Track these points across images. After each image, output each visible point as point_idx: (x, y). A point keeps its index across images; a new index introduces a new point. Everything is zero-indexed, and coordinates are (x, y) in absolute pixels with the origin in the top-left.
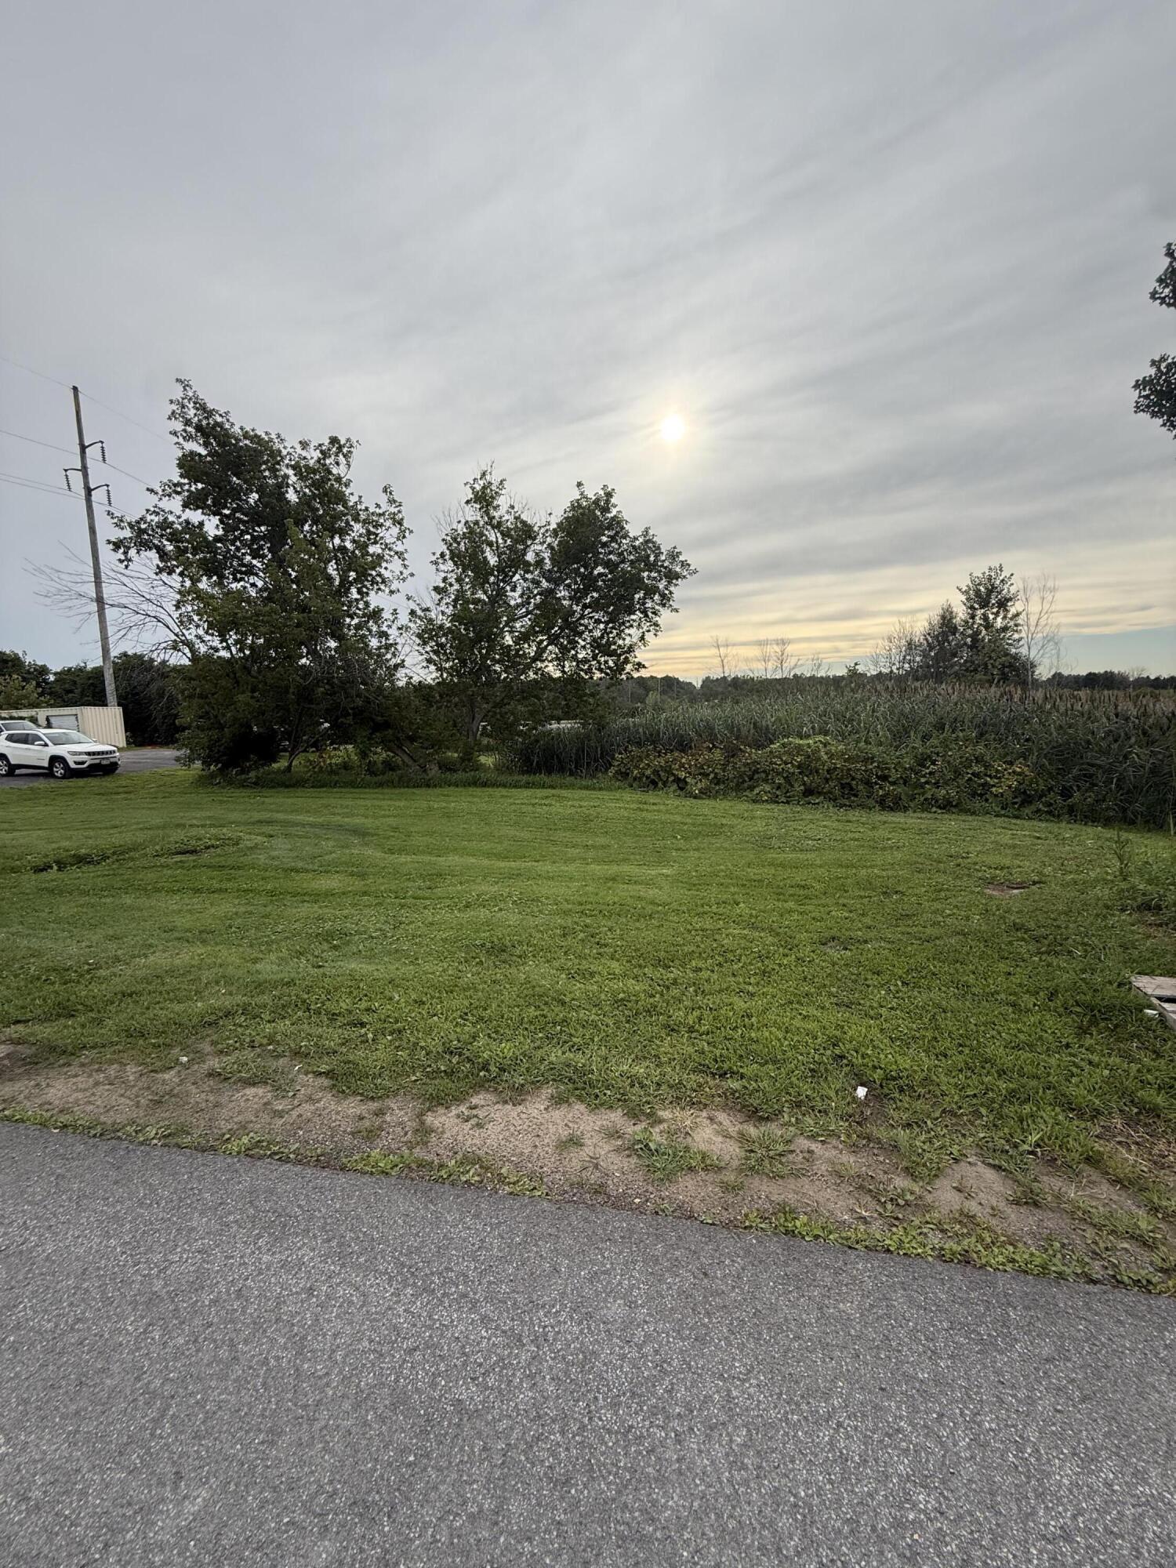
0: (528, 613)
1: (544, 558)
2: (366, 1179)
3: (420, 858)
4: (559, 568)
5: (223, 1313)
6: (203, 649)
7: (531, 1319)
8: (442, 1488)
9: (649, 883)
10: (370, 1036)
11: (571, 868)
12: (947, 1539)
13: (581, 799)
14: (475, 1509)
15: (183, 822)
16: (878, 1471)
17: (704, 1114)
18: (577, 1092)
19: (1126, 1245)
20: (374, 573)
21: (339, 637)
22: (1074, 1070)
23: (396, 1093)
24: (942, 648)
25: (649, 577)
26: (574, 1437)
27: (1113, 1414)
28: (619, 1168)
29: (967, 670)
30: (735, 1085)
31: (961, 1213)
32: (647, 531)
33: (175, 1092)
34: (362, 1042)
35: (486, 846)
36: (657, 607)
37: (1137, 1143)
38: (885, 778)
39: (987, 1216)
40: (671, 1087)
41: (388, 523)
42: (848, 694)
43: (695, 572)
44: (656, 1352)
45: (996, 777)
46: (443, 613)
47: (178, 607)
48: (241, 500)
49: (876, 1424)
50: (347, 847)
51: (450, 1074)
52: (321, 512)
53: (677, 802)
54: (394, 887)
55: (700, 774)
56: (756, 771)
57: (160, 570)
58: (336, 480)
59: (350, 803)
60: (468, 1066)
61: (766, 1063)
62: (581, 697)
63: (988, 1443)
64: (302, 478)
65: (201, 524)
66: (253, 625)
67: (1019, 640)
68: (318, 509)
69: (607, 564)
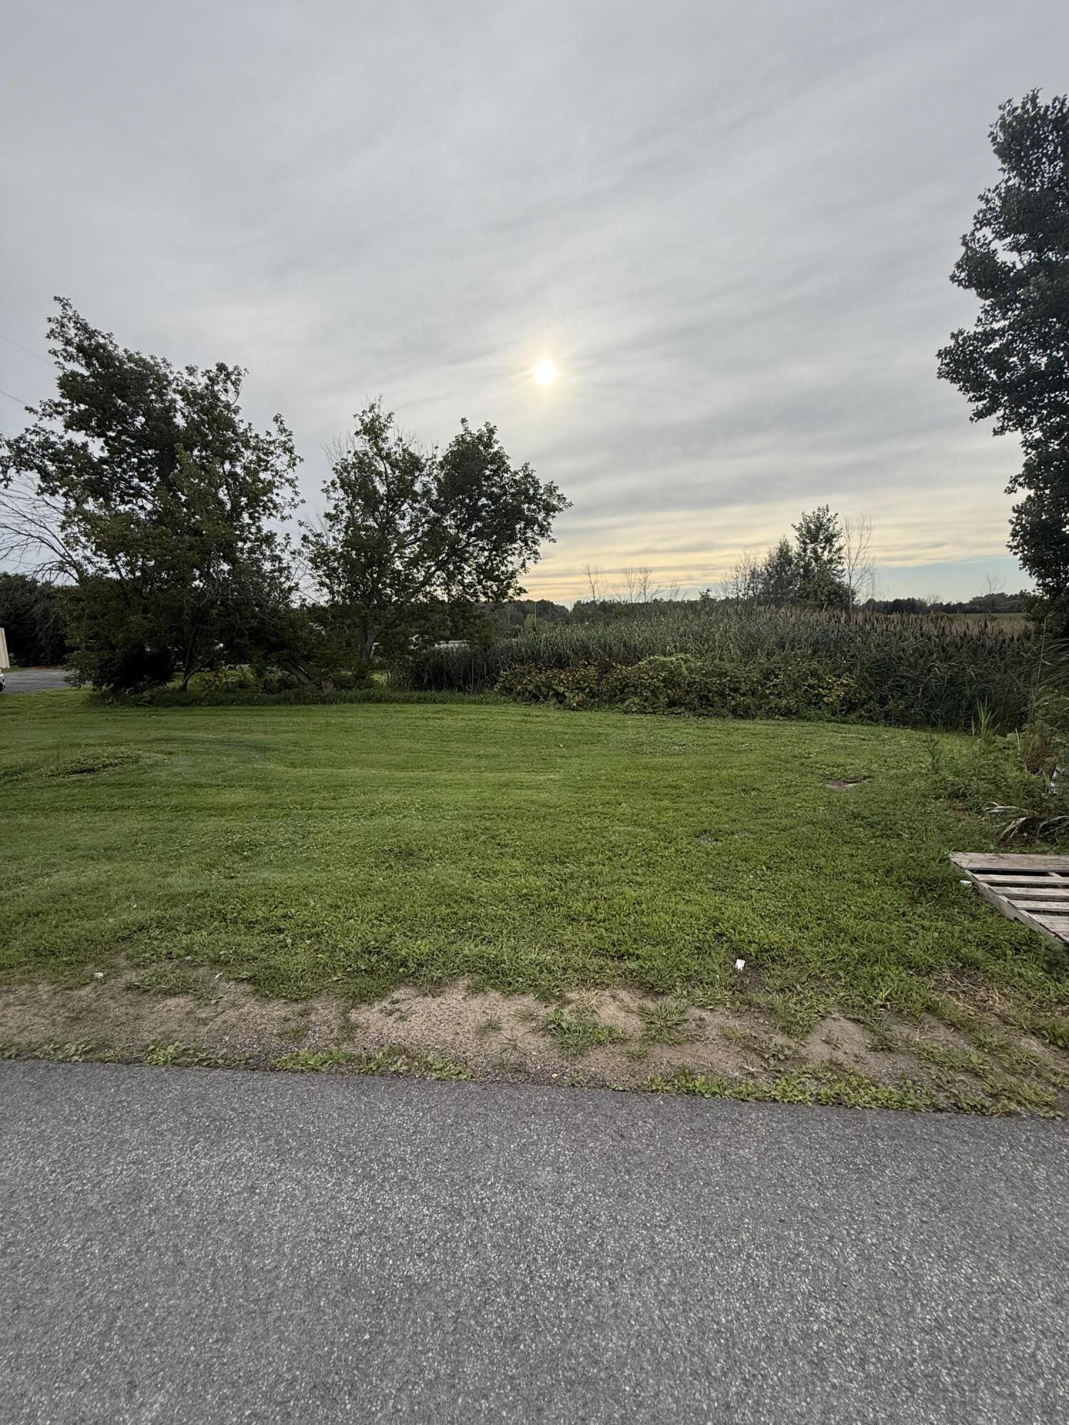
0: (417, 540)
1: (431, 489)
2: (297, 1077)
3: (321, 771)
4: (446, 499)
5: (164, 1220)
6: (91, 570)
7: (468, 1193)
8: (398, 1360)
9: (539, 787)
10: (289, 941)
11: (467, 776)
12: (847, 1343)
13: (471, 713)
14: (432, 1376)
15: (78, 741)
16: (785, 1292)
17: (607, 993)
18: (492, 981)
19: (963, 1078)
20: (265, 499)
21: (232, 560)
22: (911, 934)
23: (319, 994)
24: (780, 577)
25: (528, 508)
26: (518, 1297)
27: (966, 1219)
28: (536, 1046)
29: (800, 597)
30: (633, 965)
31: (831, 1062)
32: (526, 466)
33: (93, 1007)
34: (281, 947)
35: (385, 757)
36: (537, 537)
37: (964, 992)
38: (736, 690)
39: (853, 1063)
40: (576, 971)
41: (279, 451)
42: (704, 618)
43: (571, 505)
44: (586, 1211)
45: (827, 688)
46: (335, 539)
47: (63, 528)
48: (127, 423)
49: (779, 1252)
50: (249, 762)
51: (370, 972)
52: (210, 438)
53: (557, 714)
54: (299, 799)
55: (578, 688)
56: (626, 685)
57: (42, 491)
58: (224, 407)
59: (248, 720)
60: (387, 963)
61: (658, 944)
62: (468, 619)
63: (872, 1256)
64: (189, 403)
65: (85, 445)
66: (143, 547)
67: (843, 571)
68: (207, 435)
69: (490, 496)
